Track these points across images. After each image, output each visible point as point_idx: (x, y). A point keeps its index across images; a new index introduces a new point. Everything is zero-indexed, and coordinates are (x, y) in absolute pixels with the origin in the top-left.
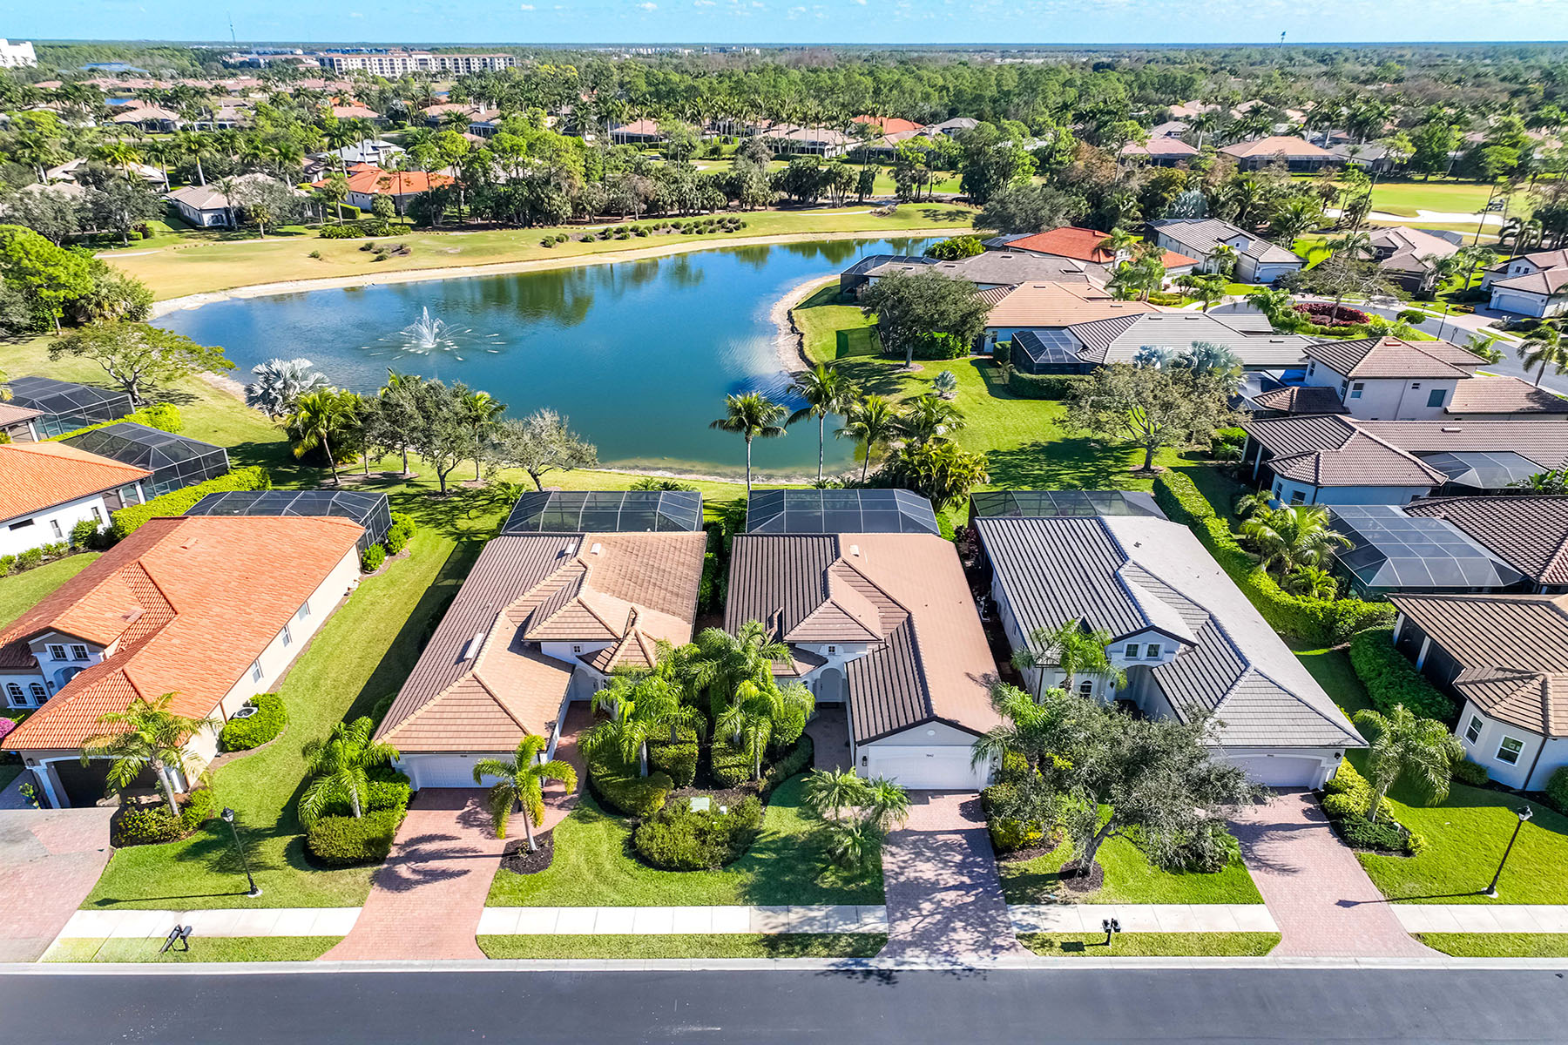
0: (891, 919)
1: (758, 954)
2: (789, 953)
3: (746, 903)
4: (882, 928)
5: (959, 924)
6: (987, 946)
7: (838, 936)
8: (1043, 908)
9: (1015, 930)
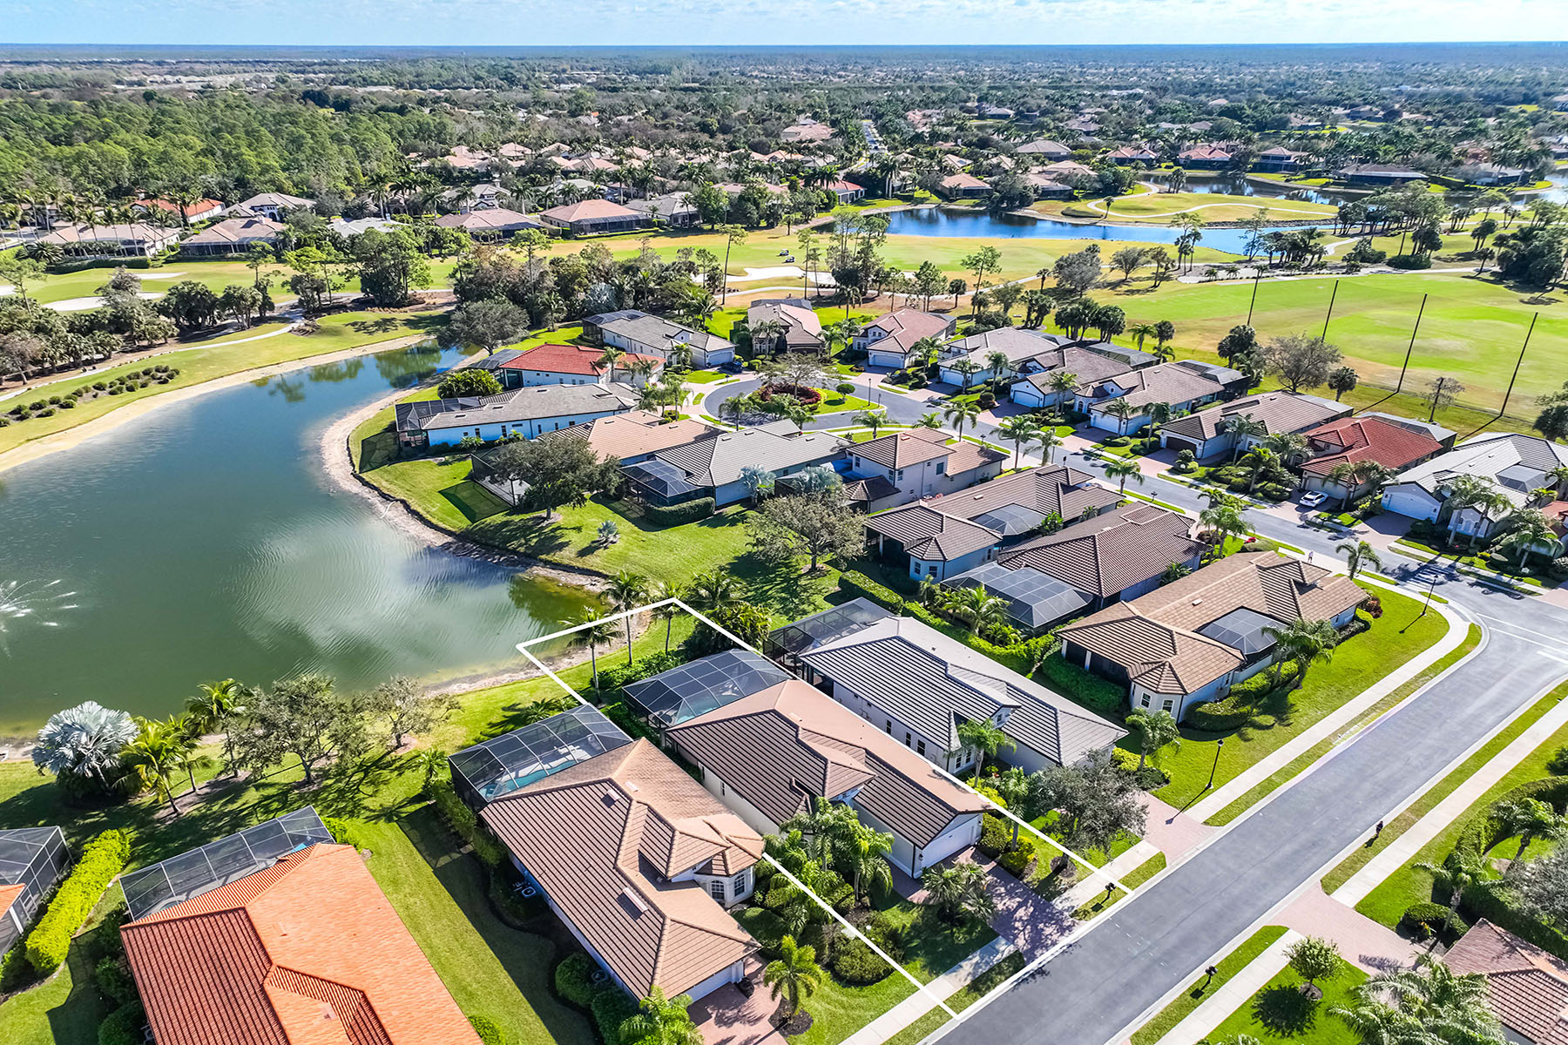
0: (1011, 940)
1: (975, 999)
2: (988, 989)
3: (937, 975)
4: (1012, 948)
5: (1041, 926)
6: (1064, 930)
7: (999, 965)
8: (1065, 895)
9: (1066, 913)
